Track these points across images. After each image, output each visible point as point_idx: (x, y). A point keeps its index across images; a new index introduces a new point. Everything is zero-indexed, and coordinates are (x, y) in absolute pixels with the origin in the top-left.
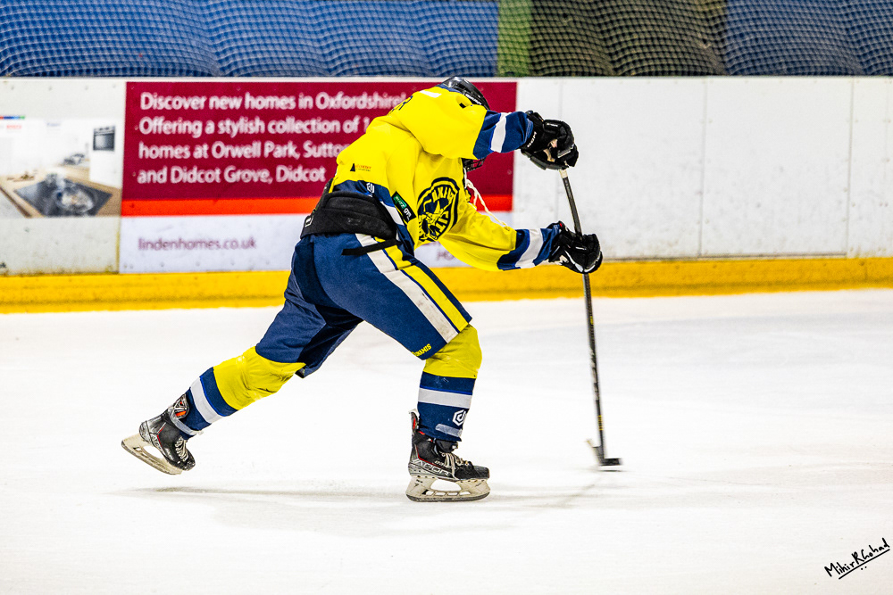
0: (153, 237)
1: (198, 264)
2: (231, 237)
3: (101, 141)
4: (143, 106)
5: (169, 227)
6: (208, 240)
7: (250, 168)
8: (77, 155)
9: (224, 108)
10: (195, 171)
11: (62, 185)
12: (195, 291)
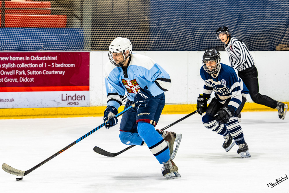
2: (7, 98)
7: (12, 78)
9: (3, 60)
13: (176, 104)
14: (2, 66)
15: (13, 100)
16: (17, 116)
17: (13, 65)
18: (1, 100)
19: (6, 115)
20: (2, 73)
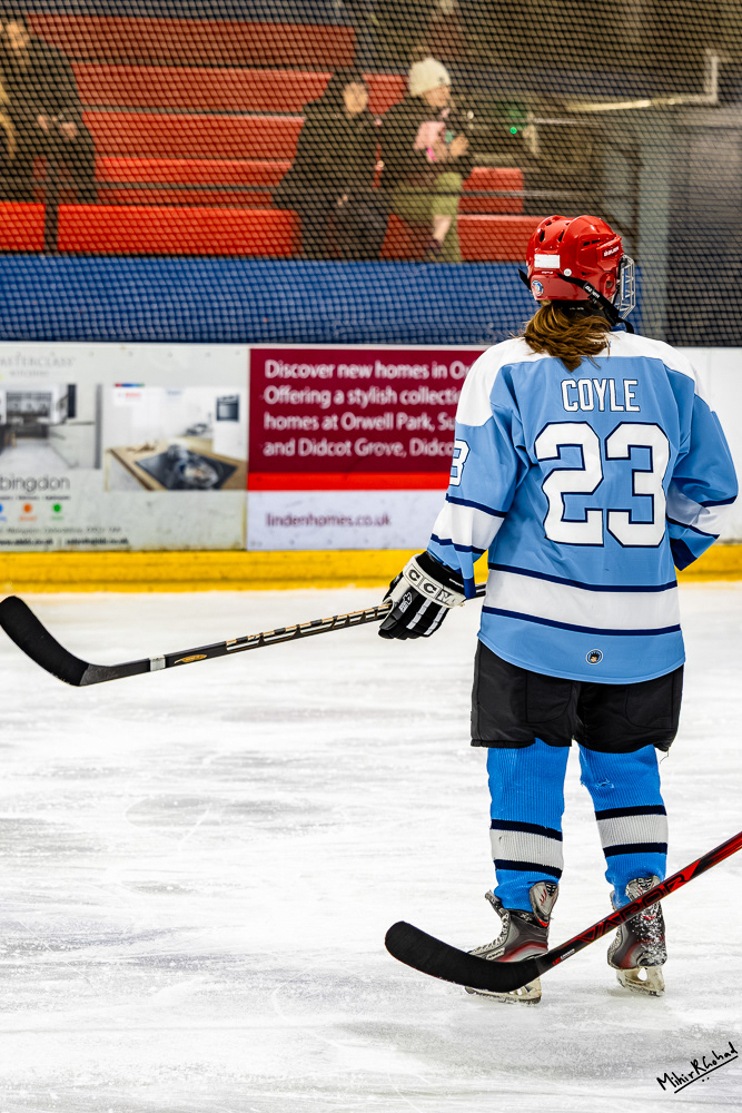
0: (282, 513)
1: (330, 542)
2: (363, 513)
3: (224, 411)
4: (269, 374)
5: (298, 503)
6: (339, 516)
7: (383, 441)
8: (200, 425)
9: (353, 376)
10: (324, 444)
11: (184, 456)
12: (327, 570)
14: (346, 398)
15: (386, 520)
17: (389, 395)
18: (341, 521)
19: (359, 572)
20: (348, 421)
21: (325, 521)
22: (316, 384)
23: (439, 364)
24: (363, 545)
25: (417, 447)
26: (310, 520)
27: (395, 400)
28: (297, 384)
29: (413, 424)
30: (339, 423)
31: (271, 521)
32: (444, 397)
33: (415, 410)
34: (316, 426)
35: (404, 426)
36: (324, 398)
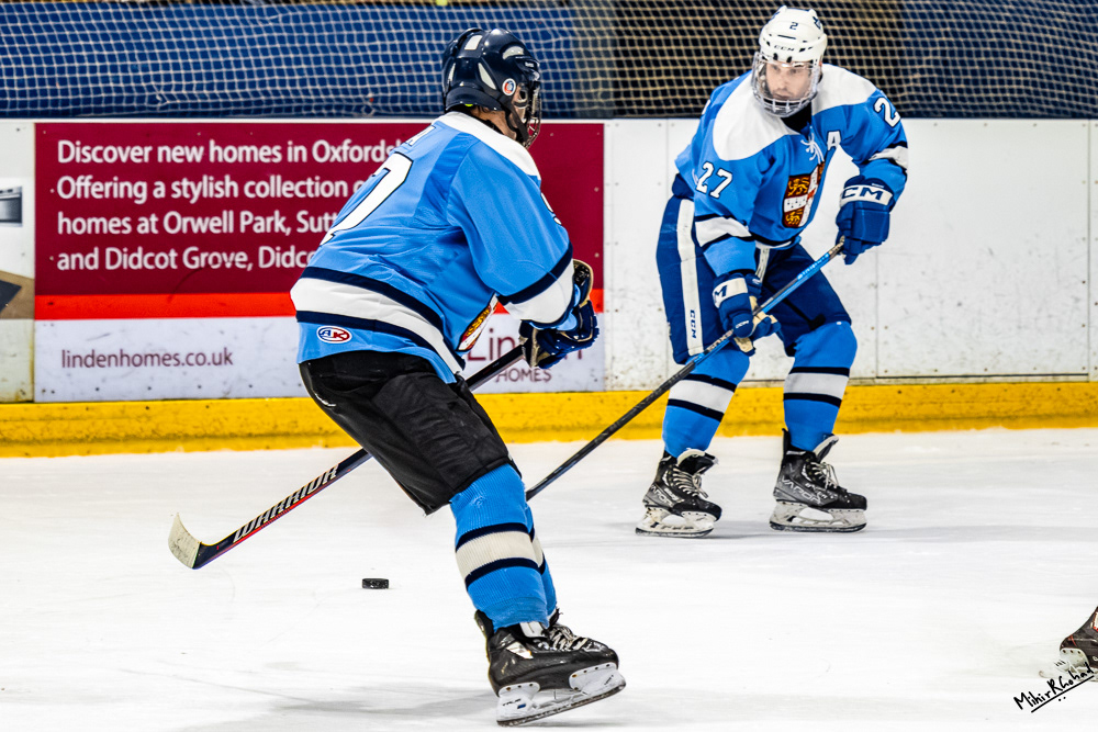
1: (149, 388)
2: (195, 348)
3: (2, 209)
4: (62, 159)
5: (107, 334)
7: (220, 250)
9: (179, 161)
10: (139, 253)
12: (148, 427)
13: (1030, 379)
14: (169, 191)
15: (226, 358)
16: (250, 435)
17: (227, 187)
18: (165, 359)
19: (191, 431)
20: (173, 223)
21: (141, 360)
22: (128, 171)
23: (296, 143)
24: (195, 393)
25: (267, 256)
26: (122, 358)
27: (236, 194)
28: (101, 172)
29: (262, 225)
30: (159, 225)
31: (69, 360)
32: (303, 189)
33: (264, 207)
34: (129, 229)
35: (249, 228)
36: (138, 191)
